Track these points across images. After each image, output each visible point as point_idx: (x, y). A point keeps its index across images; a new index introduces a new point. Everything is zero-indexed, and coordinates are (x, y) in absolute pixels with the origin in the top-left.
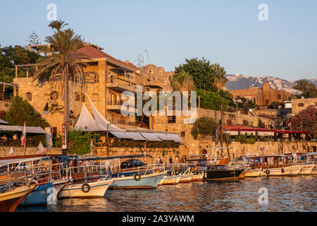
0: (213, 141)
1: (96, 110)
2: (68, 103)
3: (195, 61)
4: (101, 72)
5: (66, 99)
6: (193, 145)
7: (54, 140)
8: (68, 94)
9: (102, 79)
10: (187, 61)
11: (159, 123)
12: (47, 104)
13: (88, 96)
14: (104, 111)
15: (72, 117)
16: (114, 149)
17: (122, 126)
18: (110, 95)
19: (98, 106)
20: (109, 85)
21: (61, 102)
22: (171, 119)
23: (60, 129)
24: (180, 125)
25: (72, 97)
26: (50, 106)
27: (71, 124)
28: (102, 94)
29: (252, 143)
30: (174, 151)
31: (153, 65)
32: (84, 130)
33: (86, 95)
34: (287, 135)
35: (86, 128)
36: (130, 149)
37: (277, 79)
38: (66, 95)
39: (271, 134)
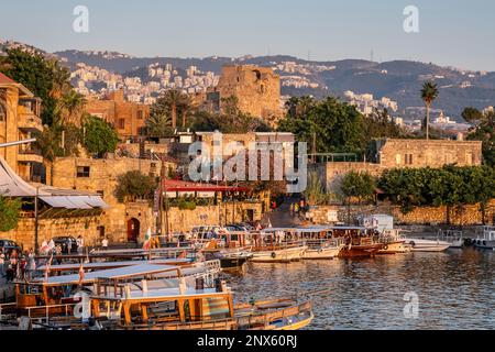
0: (149, 206)
6: (116, 211)
11: (62, 176)
14: (14, 163)
22: (82, 171)
24: (97, 182)
28: (11, 137)
29: (192, 209)
32: (6, 195)
39: (211, 194)
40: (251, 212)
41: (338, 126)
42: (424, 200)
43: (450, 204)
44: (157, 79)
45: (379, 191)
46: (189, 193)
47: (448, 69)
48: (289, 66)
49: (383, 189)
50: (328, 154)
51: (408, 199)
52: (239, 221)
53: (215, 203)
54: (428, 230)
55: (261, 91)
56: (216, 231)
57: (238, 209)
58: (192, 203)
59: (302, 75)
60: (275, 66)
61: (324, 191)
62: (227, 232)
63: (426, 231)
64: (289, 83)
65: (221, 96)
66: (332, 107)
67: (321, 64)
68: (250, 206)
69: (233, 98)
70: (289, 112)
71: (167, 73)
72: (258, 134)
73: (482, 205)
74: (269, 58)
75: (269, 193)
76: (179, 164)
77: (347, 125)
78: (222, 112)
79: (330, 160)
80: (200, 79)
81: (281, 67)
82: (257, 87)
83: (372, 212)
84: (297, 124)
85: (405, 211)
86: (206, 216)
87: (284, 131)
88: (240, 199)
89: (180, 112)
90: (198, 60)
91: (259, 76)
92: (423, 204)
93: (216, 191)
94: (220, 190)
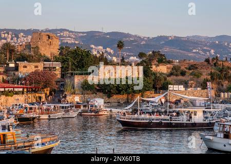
39: (21, 89)
40: (40, 98)
41: (82, 60)
42: (117, 92)
43: (128, 94)
44: (5, 39)
45: (98, 88)
46: (10, 89)
47: (136, 36)
48: (66, 33)
49: (99, 87)
50: (76, 72)
51: (110, 92)
52: (34, 101)
53: (23, 94)
54: (119, 105)
55: (50, 44)
56: (24, 106)
57: (34, 96)
58: (12, 93)
59: (71, 38)
60: (59, 33)
61: (74, 88)
62: (28, 106)
63: (118, 105)
64: (65, 41)
65: (32, 46)
66: (79, 51)
67: (80, 33)
68: (40, 95)
69: (37, 47)
70: (60, 53)
71: (10, 36)
72: (45, 63)
73: (142, 94)
74: (56, 30)
75: (49, 89)
76: (8, 76)
77: (85, 59)
78: (32, 53)
79: (77, 74)
80: (25, 39)
81: (62, 34)
82: (49, 42)
83: (95, 97)
84: (63, 59)
85: (109, 97)
86: (18, 99)
87: (57, 61)
88: (35, 92)
89: (11, 53)
90: (24, 30)
91: (49, 37)
92: (117, 94)
93: (23, 88)
94: (26, 88)
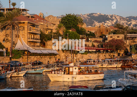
0: (70, 53)
1: (24, 41)
2: (12, 39)
3: (70, 15)
4: (26, 27)
5: (11, 37)
6: (62, 55)
7: (7, 53)
8: (12, 35)
9: (26, 29)
10: (66, 15)
11: (49, 46)
12: (4, 39)
13: (21, 36)
14: (26, 42)
15: (14, 44)
16: (30, 57)
17: (34, 47)
18: (29, 35)
19: (24, 40)
20: (29, 31)
21: (9, 38)
23: (9, 49)
25: (14, 36)
26: (5, 39)
27: (13, 47)
28: (26, 35)
29: (86, 54)
30: (54, 57)
31: (52, 16)
32: (18, 49)
33: (20, 35)
34: (102, 51)
35: (19, 49)
36: (36, 57)
37: (118, 16)
38: (11, 36)
